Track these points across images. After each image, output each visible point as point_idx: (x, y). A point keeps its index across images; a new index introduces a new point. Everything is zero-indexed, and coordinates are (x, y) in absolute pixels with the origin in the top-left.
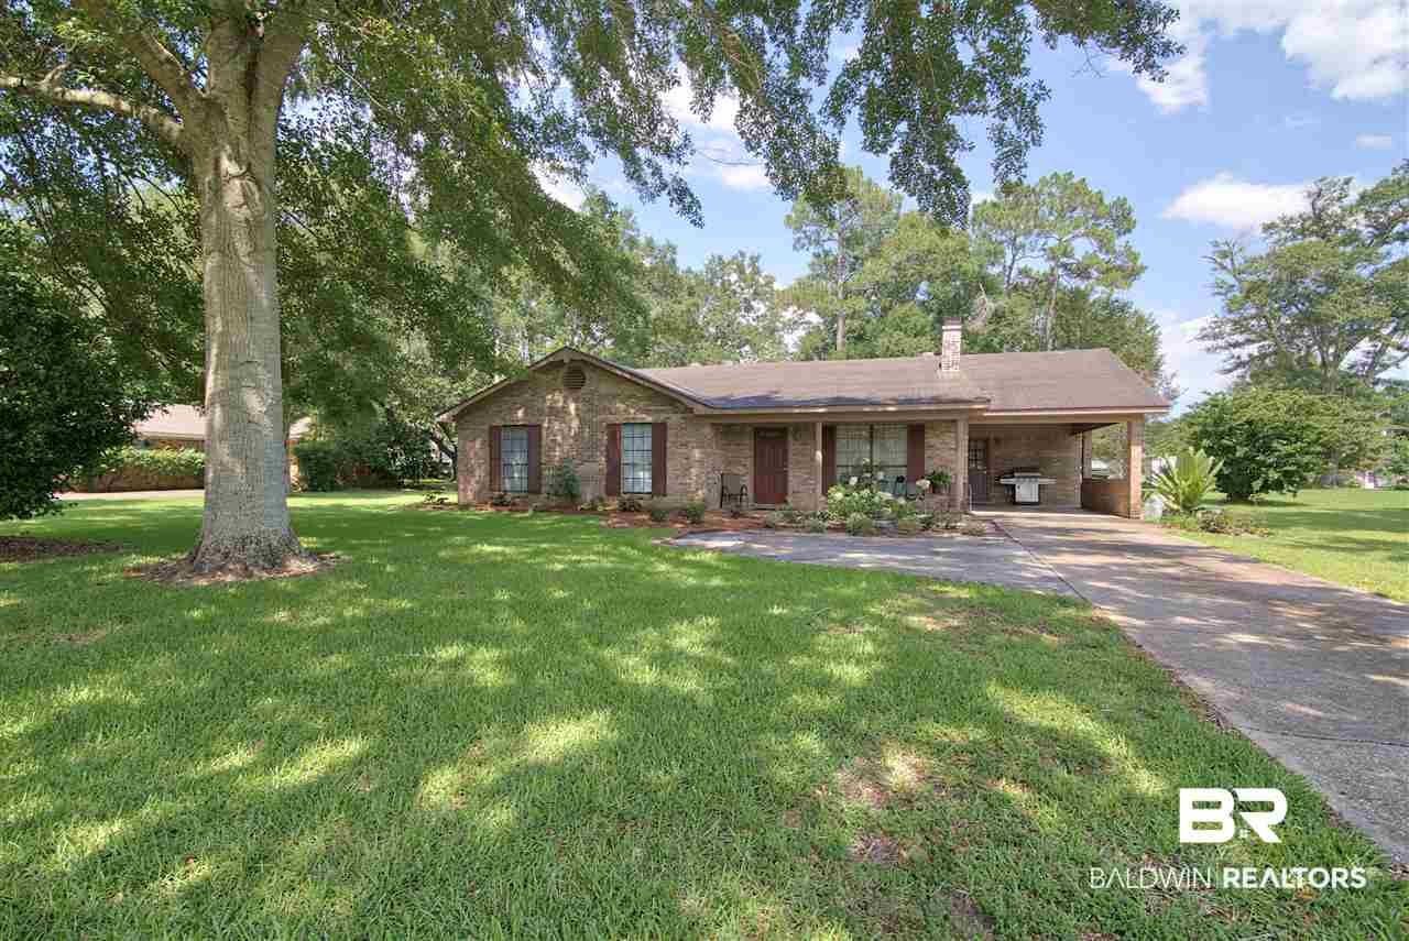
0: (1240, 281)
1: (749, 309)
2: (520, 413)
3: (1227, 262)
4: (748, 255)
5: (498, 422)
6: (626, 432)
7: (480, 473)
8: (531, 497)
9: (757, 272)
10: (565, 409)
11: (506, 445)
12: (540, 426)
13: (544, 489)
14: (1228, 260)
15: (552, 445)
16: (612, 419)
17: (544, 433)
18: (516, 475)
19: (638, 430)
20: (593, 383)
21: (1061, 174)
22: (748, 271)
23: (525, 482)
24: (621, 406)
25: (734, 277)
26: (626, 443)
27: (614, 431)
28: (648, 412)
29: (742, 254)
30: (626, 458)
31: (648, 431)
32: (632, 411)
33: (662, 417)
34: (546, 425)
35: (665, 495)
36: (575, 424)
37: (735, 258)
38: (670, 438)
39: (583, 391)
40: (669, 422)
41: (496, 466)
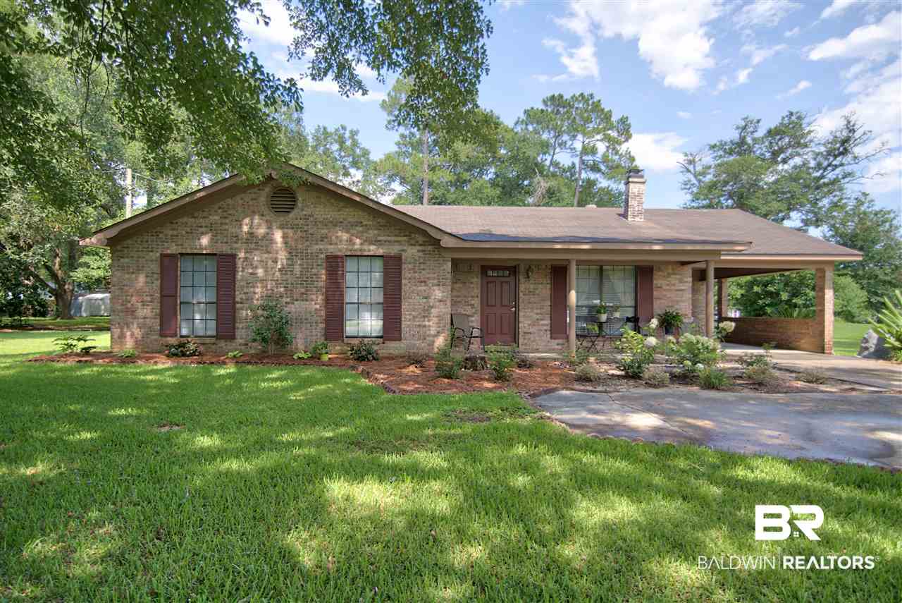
0: (700, 181)
1: (347, 174)
2: (205, 241)
3: (691, 168)
4: (349, 129)
5: (173, 249)
6: (350, 265)
7: (148, 312)
8: (222, 343)
9: (355, 144)
10: (268, 239)
11: (185, 280)
12: (234, 256)
13: (239, 333)
14: (692, 166)
15: (251, 279)
16: (332, 249)
17: (239, 263)
18: (197, 316)
19: (365, 264)
20: (307, 206)
21: (586, 94)
22: (349, 143)
23: (213, 324)
24: (345, 236)
25: (335, 147)
26: (350, 278)
27: (335, 264)
28: (377, 242)
29: (344, 128)
30: (351, 296)
31: (378, 265)
32: (358, 241)
33: (394, 250)
34: (242, 255)
35: (400, 339)
36: (282, 256)
37: (337, 130)
38: (406, 273)
39: (291, 215)
40: (404, 255)
41: (169, 306)
